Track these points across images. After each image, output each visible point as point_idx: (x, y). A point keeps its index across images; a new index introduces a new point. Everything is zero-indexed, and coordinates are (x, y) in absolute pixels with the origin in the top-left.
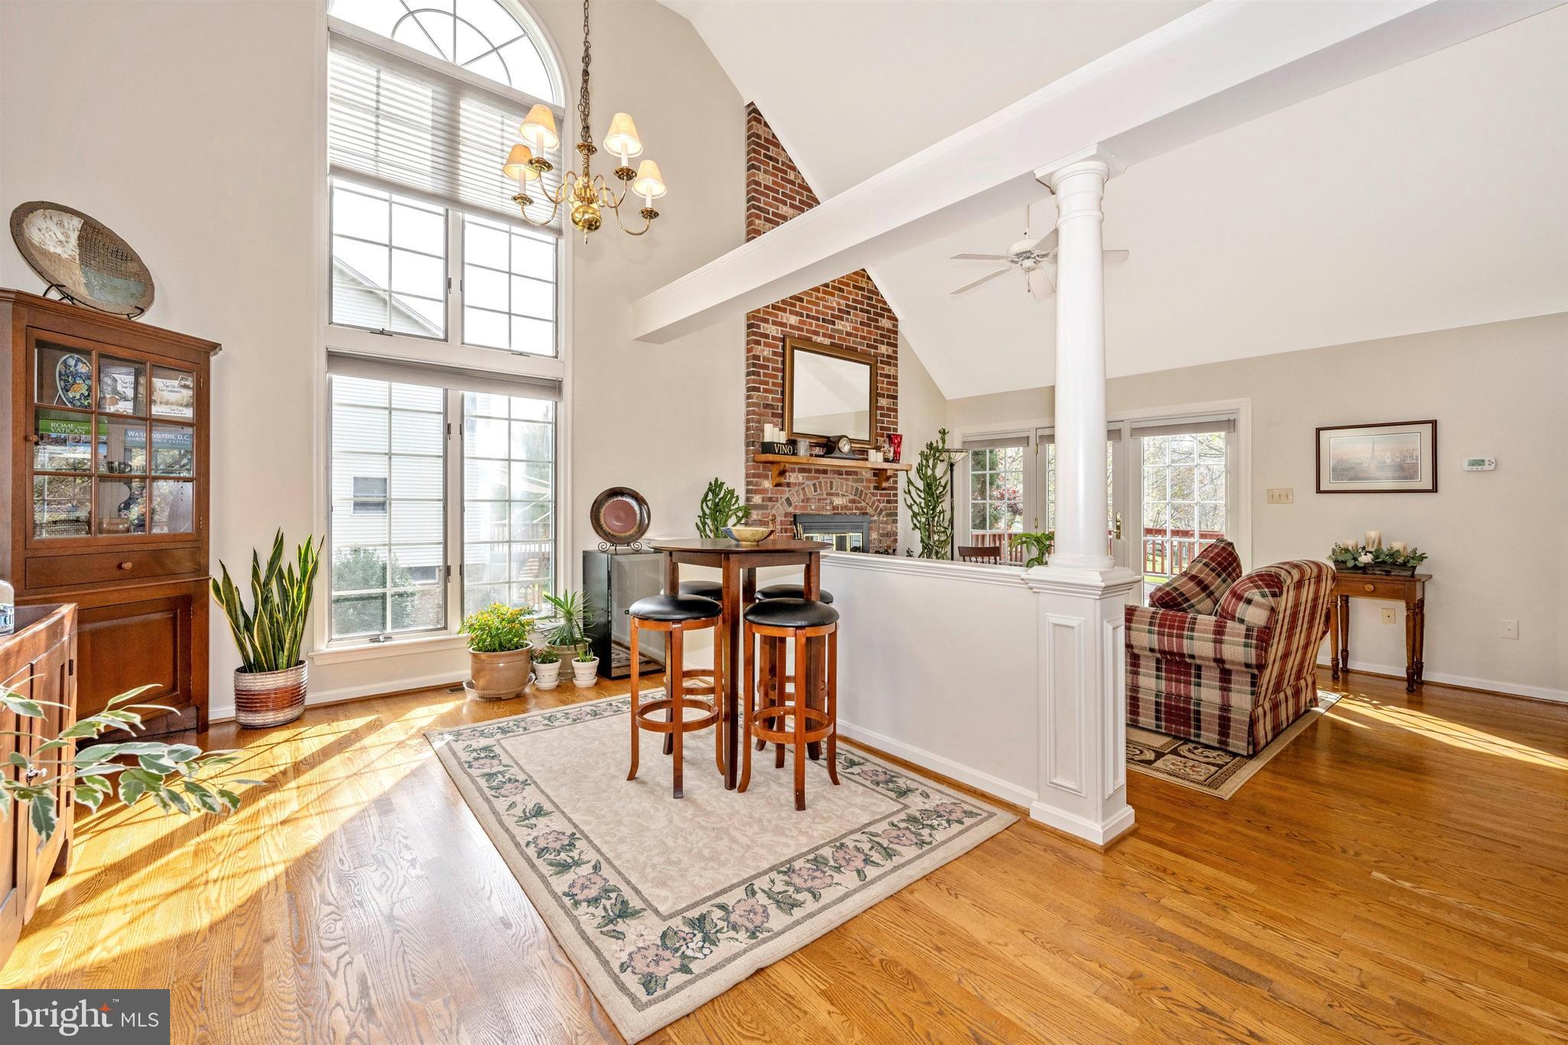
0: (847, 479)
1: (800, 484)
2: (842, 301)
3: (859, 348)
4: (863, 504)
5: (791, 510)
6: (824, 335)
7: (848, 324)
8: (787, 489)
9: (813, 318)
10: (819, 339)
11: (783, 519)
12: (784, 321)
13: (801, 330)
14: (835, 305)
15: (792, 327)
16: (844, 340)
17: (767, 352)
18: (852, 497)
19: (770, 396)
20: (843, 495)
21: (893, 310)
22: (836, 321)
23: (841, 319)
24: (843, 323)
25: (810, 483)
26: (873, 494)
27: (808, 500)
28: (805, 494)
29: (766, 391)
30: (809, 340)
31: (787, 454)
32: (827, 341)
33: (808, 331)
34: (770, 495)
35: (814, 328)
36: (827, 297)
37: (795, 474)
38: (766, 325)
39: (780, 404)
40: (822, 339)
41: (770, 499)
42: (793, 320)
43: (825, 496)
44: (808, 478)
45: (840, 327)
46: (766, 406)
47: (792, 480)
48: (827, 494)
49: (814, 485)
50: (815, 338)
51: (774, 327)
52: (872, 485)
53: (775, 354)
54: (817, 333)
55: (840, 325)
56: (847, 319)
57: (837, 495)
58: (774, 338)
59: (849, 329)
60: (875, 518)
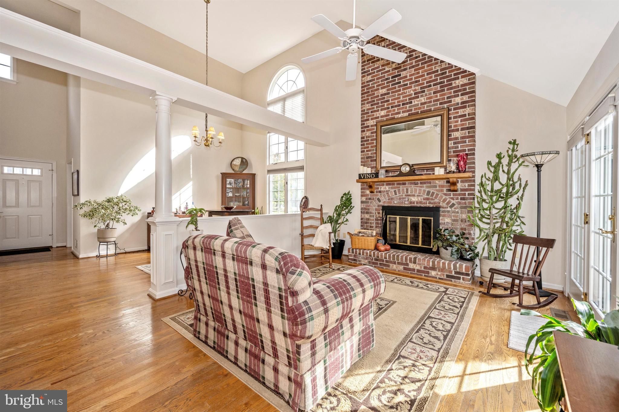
0: (421, 187)
1: (387, 191)
2: (417, 88)
3: (432, 108)
4: (436, 200)
5: (381, 203)
6: (403, 112)
7: (422, 98)
8: (379, 194)
9: (396, 106)
10: (400, 116)
11: (377, 208)
12: (378, 115)
13: (388, 115)
14: (412, 92)
15: (382, 117)
16: (420, 108)
17: (368, 134)
18: (426, 196)
19: (370, 153)
20: (418, 196)
21: (468, 70)
22: (413, 101)
23: (418, 97)
24: (418, 99)
25: (393, 190)
26: (445, 195)
27: (392, 199)
28: (389, 196)
29: (367, 151)
30: (394, 118)
31: (371, 178)
32: (406, 114)
33: (392, 115)
34: (369, 197)
35: (396, 111)
36: (405, 91)
37: (384, 187)
38: (367, 122)
39: (375, 155)
40: (402, 114)
41: (370, 199)
42: (383, 113)
43: (404, 196)
44: (392, 188)
45: (416, 103)
46: (368, 158)
47: (382, 189)
48: (406, 195)
49: (395, 191)
50: (396, 116)
51: (372, 121)
52: (445, 189)
53: (372, 133)
54: (399, 113)
55: (415, 102)
56: (422, 96)
57: (414, 196)
58: (372, 126)
59: (423, 101)
60: (449, 209)
